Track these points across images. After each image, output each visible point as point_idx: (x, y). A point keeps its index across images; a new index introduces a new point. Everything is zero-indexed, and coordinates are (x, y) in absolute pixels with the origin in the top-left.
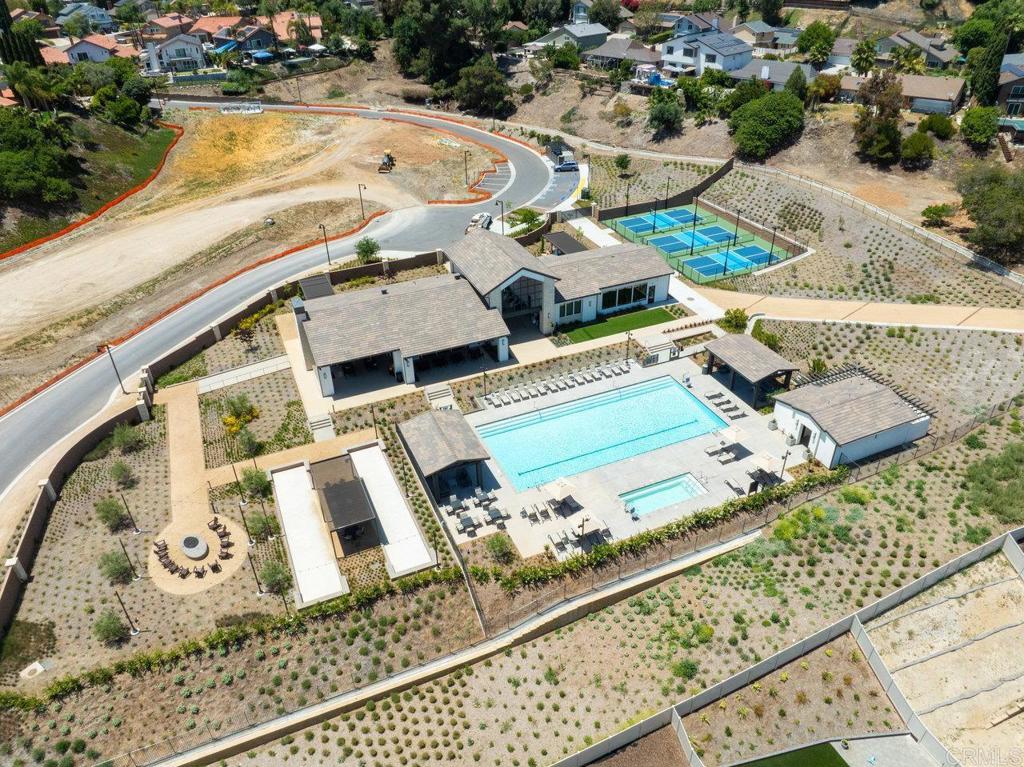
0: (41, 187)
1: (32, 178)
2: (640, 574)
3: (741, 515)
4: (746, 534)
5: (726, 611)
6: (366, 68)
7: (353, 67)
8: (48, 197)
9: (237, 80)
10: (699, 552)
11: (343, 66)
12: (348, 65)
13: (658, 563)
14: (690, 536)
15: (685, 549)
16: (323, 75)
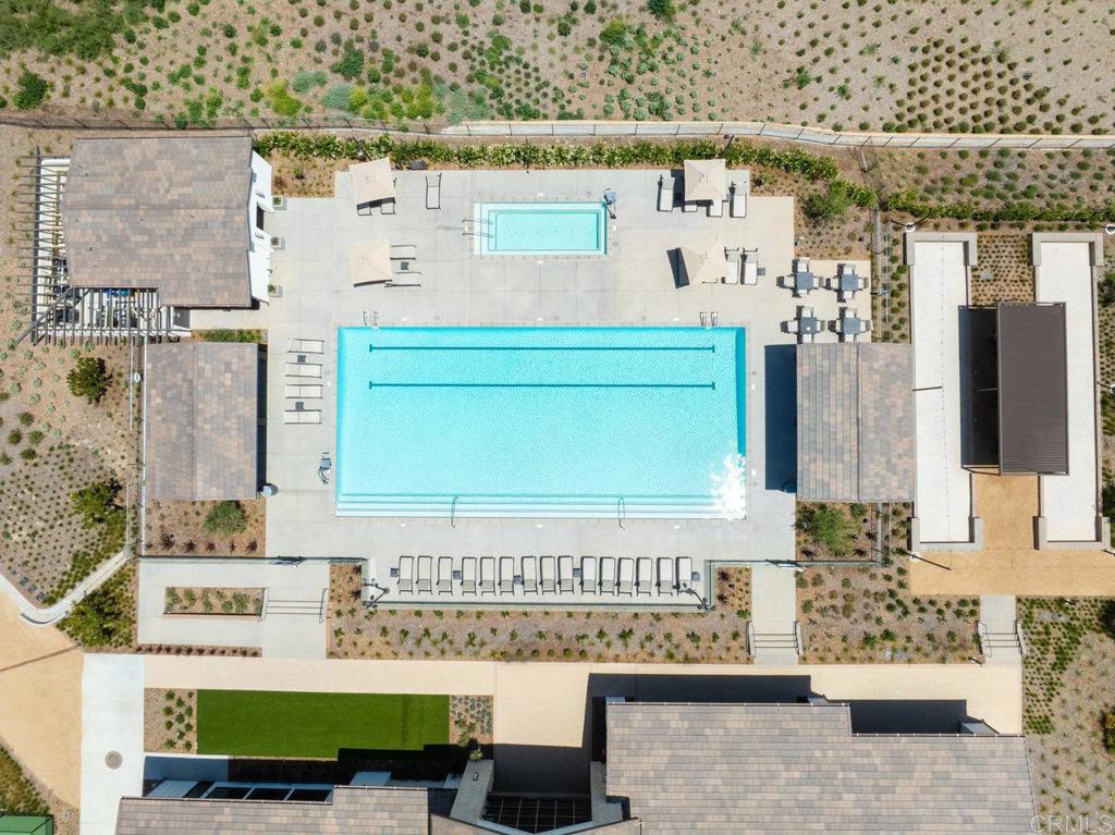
5: (568, 51)
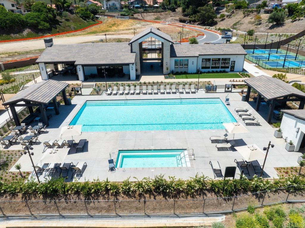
0: (38, 23)
1: (37, 20)
2: (81, 217)
3: (209, 195)
4: (207, 215)
6: (171, 13)
7: (167, 12)
8: (40, 27)
9: (126, 12)
10: (149, 216)
11: (163, 12)
12: (166, 12)
13: (104, 213)
14: (147, 199)
15: (137, 209)
16: (155, 13)
